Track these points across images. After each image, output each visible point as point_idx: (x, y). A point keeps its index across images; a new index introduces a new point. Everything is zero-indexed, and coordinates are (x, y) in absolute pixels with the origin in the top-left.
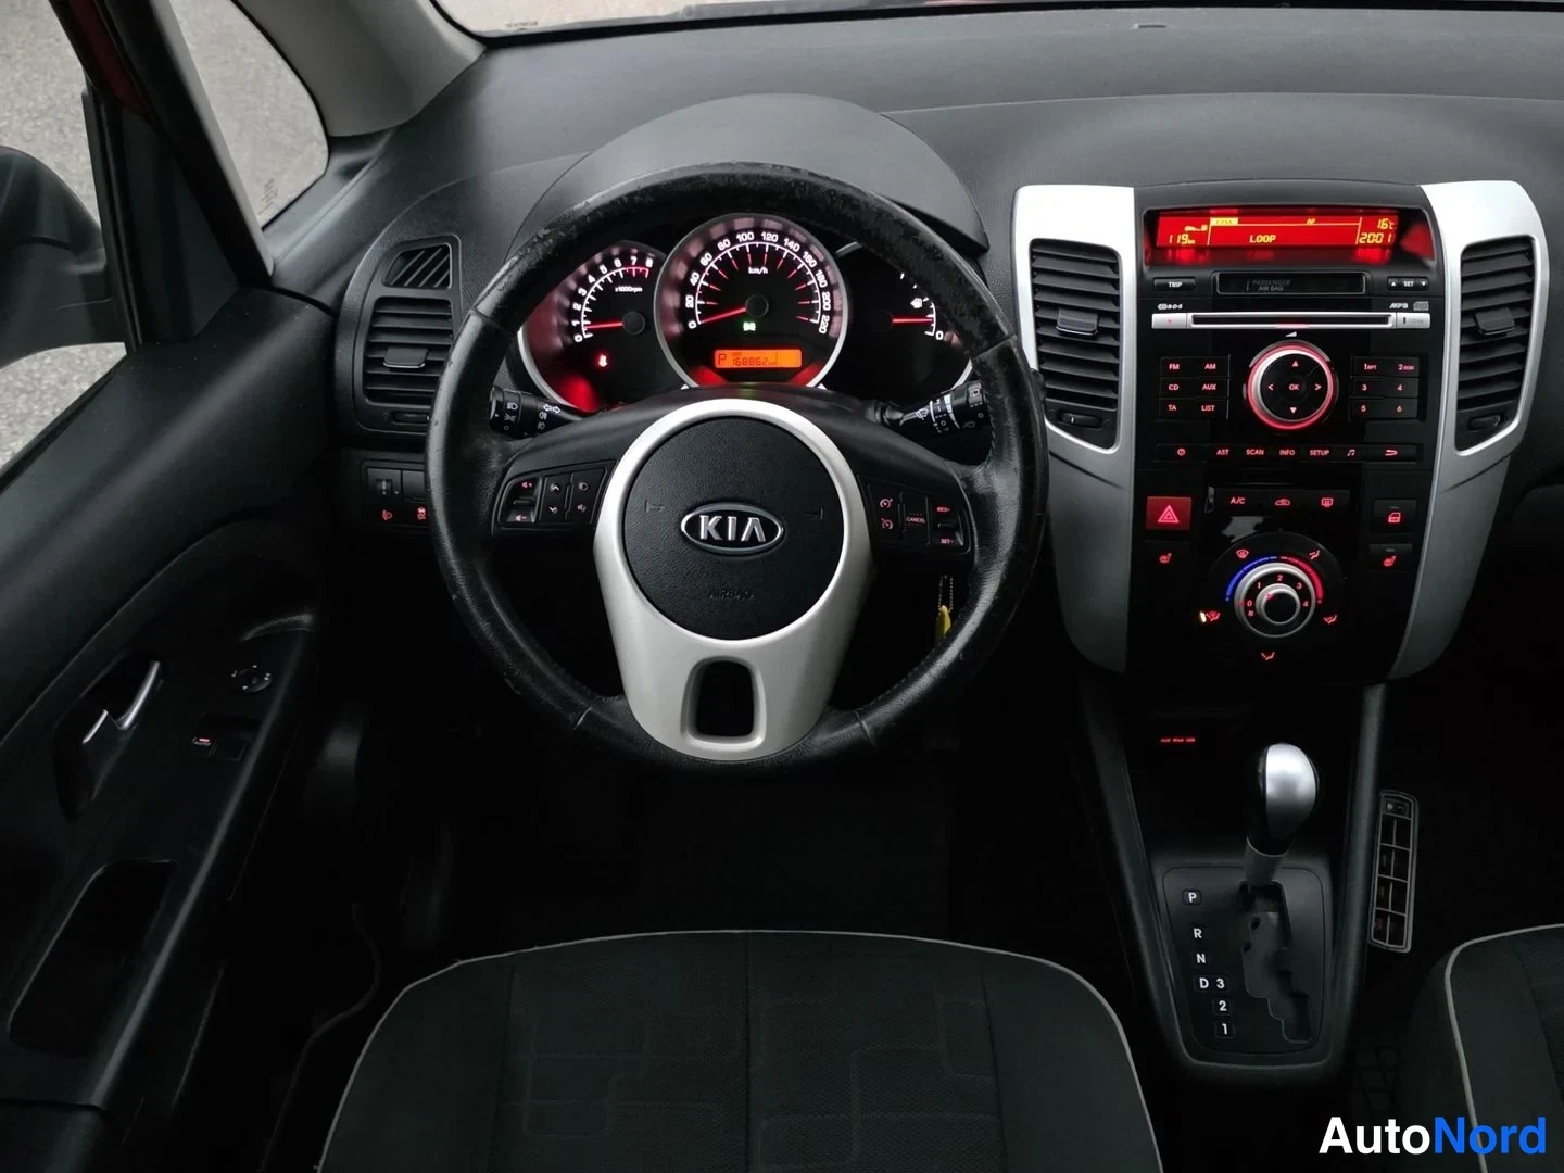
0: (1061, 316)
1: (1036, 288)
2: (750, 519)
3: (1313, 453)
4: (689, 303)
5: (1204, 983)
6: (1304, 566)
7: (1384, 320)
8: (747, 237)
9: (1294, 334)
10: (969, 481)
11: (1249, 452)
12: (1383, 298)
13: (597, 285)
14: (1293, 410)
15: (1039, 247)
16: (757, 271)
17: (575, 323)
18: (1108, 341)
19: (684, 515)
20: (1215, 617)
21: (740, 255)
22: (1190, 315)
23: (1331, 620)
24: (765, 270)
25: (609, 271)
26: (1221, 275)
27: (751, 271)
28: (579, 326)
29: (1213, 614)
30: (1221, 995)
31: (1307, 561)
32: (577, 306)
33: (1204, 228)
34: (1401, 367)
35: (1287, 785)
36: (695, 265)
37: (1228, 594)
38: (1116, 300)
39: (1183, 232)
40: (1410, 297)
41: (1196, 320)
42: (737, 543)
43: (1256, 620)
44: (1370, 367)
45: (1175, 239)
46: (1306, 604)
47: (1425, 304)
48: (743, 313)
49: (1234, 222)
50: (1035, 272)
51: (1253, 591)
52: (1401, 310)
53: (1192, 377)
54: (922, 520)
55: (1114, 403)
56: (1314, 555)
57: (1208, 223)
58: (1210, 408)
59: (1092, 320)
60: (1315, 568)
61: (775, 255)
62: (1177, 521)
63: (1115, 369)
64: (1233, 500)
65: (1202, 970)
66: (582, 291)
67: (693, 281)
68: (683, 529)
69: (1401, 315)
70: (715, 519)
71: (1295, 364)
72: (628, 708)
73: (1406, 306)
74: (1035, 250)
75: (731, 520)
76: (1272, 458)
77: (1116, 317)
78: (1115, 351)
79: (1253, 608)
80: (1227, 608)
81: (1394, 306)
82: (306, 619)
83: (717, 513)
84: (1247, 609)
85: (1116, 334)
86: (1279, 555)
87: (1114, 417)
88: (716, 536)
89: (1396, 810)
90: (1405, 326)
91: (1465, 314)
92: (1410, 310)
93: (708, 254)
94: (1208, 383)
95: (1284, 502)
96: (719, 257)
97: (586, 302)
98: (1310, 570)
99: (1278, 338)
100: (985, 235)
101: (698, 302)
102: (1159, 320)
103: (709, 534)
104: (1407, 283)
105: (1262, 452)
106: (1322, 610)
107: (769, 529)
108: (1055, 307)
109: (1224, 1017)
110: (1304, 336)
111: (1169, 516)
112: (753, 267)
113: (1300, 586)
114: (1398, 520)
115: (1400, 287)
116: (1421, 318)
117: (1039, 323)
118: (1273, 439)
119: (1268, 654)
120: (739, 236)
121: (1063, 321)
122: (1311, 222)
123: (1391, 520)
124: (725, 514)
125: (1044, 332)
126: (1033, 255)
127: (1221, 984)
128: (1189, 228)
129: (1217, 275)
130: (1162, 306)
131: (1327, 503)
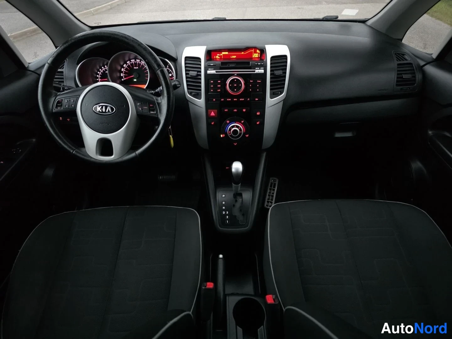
0: (191, 72)
1: (186, 67)
2: (108, 107)
3: (241, 99)
4: (122, 75)
5: (224, 213)
6: (241, 124)
7: (255, 71)
8: (133, 61)
9: (236, 74)
10: (157, 100)
11: (228, 100)
12: (254, 67)
13: (102, 71)
14: (235, 90)
15: (187, 58)
16: (136, 68)
17: (97, 80)
18: (199, 77)
19: (94, 106)
20: (224, 136)
21: (132, 64)
22: (215, 71)
23: (247, 136)
24: (137, 68)
25: (104, 68)
26: (221, 62)
27: (134, 68)
28: (98, 80)
29: (223, 135)
30: (227, 215)
31: (241, 123)
32: (98, 76)
33: (221, 55)
34: (258, 81)
35: (237, 170)
36: (122, 67)
37: (226, 130)
38: (200, 68)
39: (217, 55)
40: (260, 67)
41: (216, 72)
42: (105, 112)
43: (231, 136)
44: (252, 81)
45: (216, 57)
46: (241, 132)
47: (263, 68)
48: (133, 77)
49: (227, 53)
50: (185, 64)
51: (230, 130)
52: (258, 69)
53: (215, 84)
54: (147, 108)
55: (200, 90)
56: (243, 122)
57: (222, 53)
58: (219, 90)
59: (196, 73)
60: (243, 124)
61: (139, 64)
62: (214, 115)
63: (200, 83)
64: (225, 110)
65: (224, 210)
66: (99, 73)
67: (122, 70)
68: (94, 110)
69: (258, 70)
70: (100, 107)
71: (235, 80)
72: (85, 150)
73: (259, 68)
74: (186, 59)
75: (104, 107)
76: (232, 100)
77: (200, 72)
78: (200, 79)
79: (230, 133)
80: (226, 134)
81: (256, 68)
82: (34, 140)
83: (101, 106)
84: (229, 133)
85: (200, 75)
86: (235, 122)
87: (201, 93)
88: (101, 111)
89: (273, 181)
90: (258, 73)
91: (271, 71)
92: (260, 69)
93: (125, 64)
94: (219, 85)
95: (235, 110)
96: (128, 65)
97: (100, 75)
98: (242, 125)
99: (233, 75)
100: (177, 57)
101: (124, 75)
102: (209, 72)
103: (99, 110)
104: (259, 64)
105: (230, 100)
106: (245, 134)
107: (112, 109)
108: (189, 71)
109: (227, 219)
110: (238, 75)
111: (213, 114)
112: (135, 67)
113: (239, 128)
114: (259, 114)
115: (257, 65)
116: (262, 71)
117: (186, 74)
118: (232, 97)
119: (235, 143)
120: (131, 60)
121: (191, 73)
122: (243, 53)
123: (258, 114)
124: (102, 106)
125: (187, 76)
126: (185, 60)
127: (227, 213)
128: (218, 55)
129: (220, 63)
130: (209, 69)
131: (244, 110)
